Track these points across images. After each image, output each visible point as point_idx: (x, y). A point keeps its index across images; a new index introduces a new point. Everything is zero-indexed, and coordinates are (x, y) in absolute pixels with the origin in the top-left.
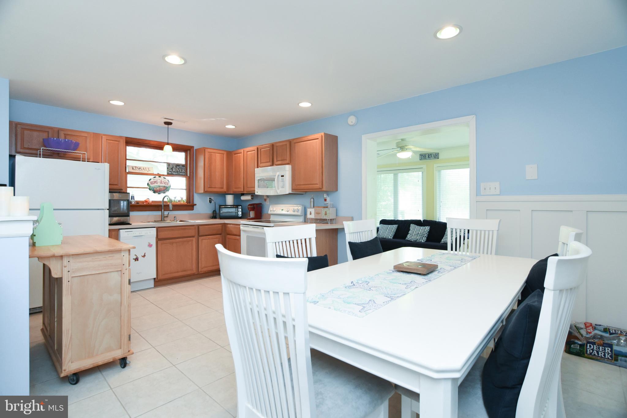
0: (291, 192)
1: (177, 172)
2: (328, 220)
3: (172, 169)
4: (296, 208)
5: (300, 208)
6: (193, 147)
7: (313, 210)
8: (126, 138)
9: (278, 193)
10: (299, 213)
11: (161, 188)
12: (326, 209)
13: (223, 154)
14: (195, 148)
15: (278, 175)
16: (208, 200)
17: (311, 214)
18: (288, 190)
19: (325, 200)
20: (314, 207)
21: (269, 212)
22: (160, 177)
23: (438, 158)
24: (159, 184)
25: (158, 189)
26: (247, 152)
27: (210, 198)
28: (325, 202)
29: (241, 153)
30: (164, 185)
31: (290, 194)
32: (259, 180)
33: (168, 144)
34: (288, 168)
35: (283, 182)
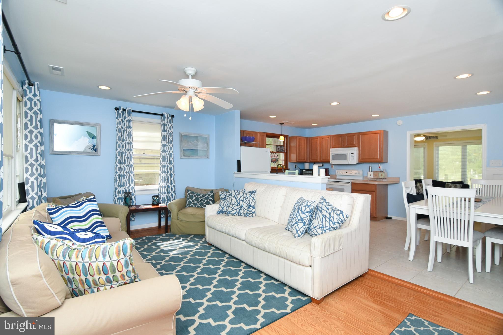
0: (358, 163)
1: (281, 150)
2: (384, 179)
3: (279, 149)
4: (357, 171)
5: (361, 172)
6: (288, 136)
7: (372, 173)
8: (267, 133)
9: (349, 163)
10: (361, 175)
11: (275, 159)
12: (382, 173)
13: (305, 139)
14: (289, 136)
15: (349, 153)
16: (294, 166)
17: (370, 175)
18: (355, 161)
19: (380, 167)
20: (371, 171)
21: (336, 174)
22: (274, 153)
23: (437, 139)
24: (273, 157)
25: (273, 160)
26: (322, 138)
27: (295, 165)
28: (380, 169)
29: (317, 139)
30: (275, 158)
31: (357, 164)
32: (333, 155)
33: (282, 135)
34: (356, 149)
35: (353, 157)
